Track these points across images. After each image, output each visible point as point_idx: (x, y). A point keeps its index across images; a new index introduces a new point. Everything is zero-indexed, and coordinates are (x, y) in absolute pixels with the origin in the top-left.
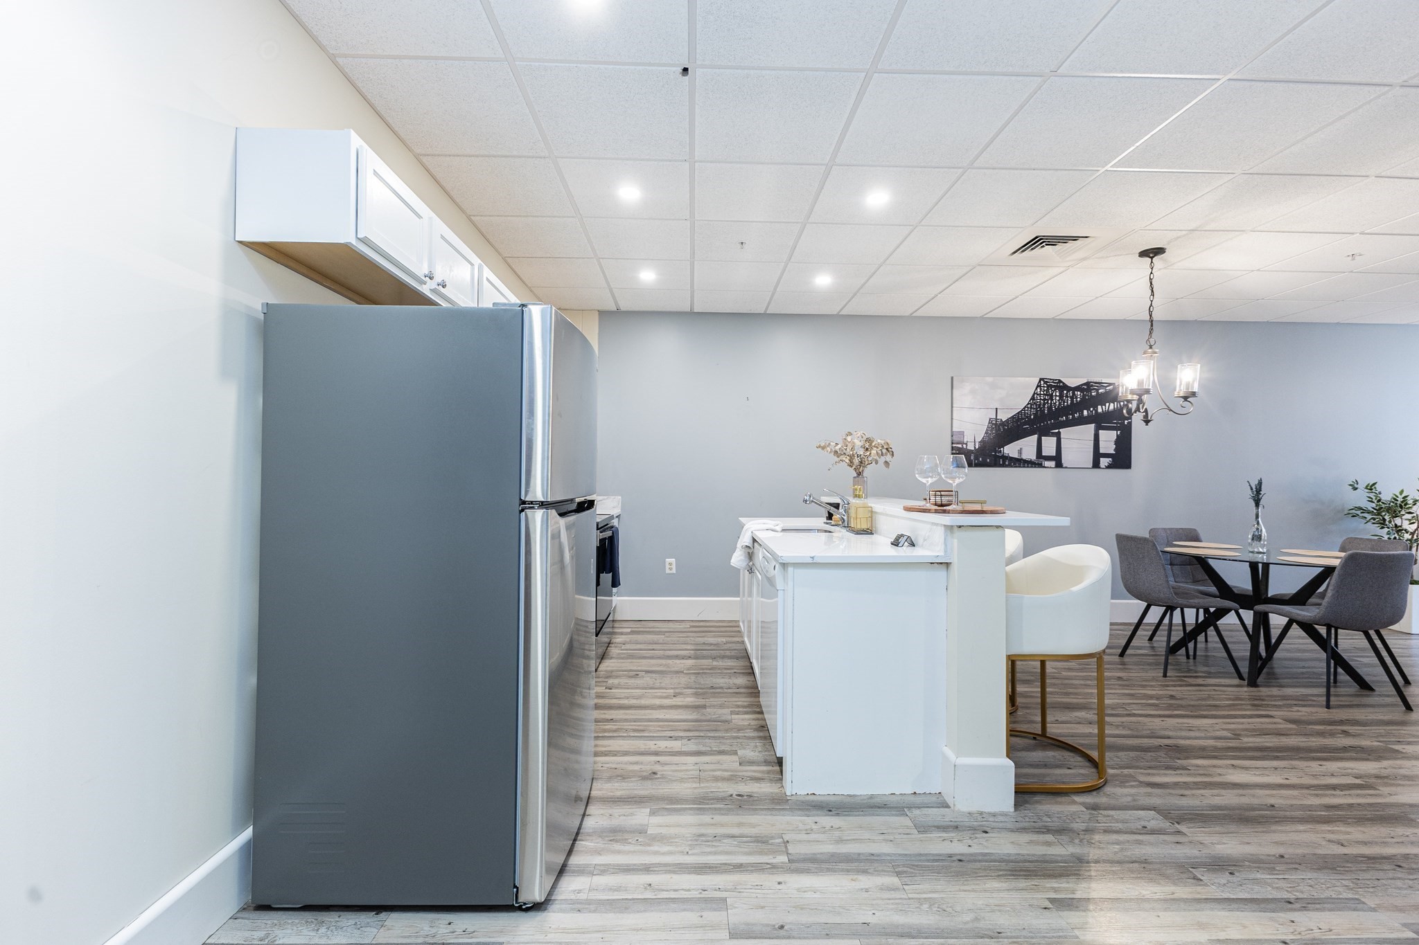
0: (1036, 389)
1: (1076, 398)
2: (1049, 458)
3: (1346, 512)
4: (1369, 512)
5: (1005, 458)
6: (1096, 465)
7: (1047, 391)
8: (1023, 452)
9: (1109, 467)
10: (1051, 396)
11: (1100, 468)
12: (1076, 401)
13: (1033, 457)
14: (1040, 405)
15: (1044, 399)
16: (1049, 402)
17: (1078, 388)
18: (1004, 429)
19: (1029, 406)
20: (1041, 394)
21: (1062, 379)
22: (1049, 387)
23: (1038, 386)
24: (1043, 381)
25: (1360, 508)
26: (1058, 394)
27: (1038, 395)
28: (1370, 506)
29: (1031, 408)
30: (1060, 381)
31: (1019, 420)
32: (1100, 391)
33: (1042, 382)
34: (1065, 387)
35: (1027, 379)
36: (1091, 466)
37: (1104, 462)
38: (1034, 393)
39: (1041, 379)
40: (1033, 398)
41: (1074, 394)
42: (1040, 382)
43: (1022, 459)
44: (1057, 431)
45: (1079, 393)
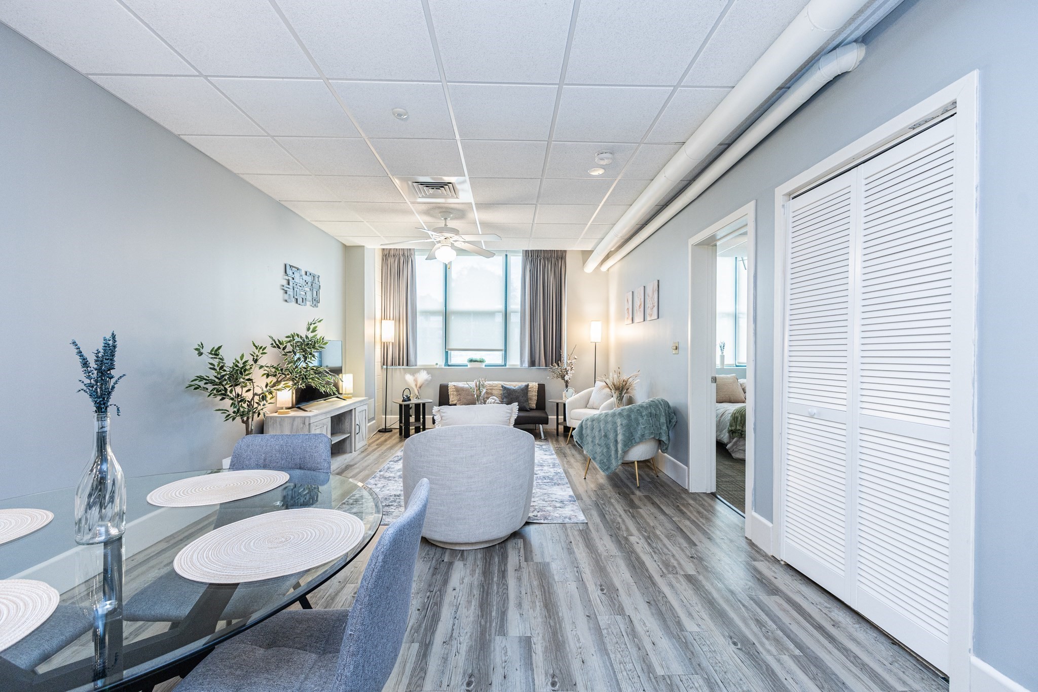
3: (188, 383)
4: (212, 382)
25: (201, 378)
28: (212, 375)
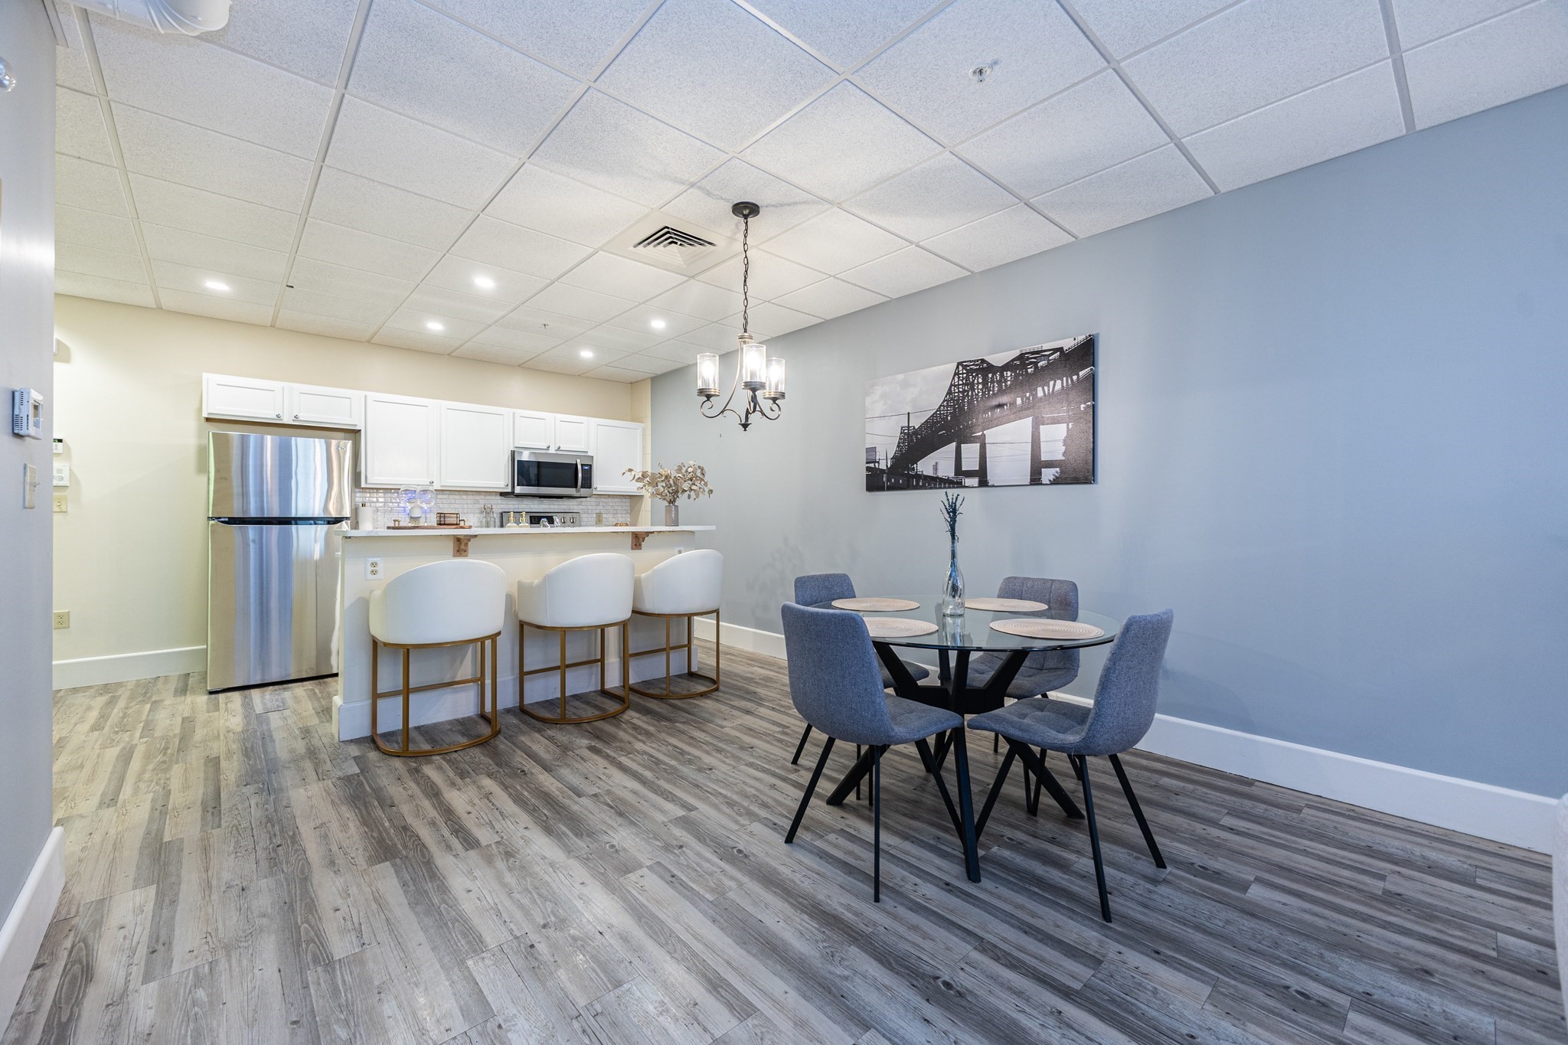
0: (954, 378)
1: (1006, 381)
2: (970, 474)
5: (918, 477)
6: (1035, 480)
7: (967, 378)
8: (939, 467)
9: (1056, 482)
10: (972, 385)
11: (1041, 484)
12: (1006, 385)
13: (951, 474)
14: (958, 400)
15: (964, 391)
16: (970, 394)
17: (1008, 366)
18: (917, 438)
19: (945, 403)
20: (959, 385)
21: (986, 358)
22: (970, 372)
23: (955, 374)
24: (962, 366)
26: (980, 380)
27: (955, 386)
29: (948, 406)
30: (983, 361)
31: (934, 424)
32: (1040, 365)
33: (961, 368)
34: (991, 368)
35: (942, 367)
36: (1028, 482)
37: (1048, 474)
38: (951, 385)
39: (959, 364)
40: (949, 392)
41: (1002, 376)
42: (958, 367)
43: (937, 478)
44: (980, 434)
45: (1009, 373)
